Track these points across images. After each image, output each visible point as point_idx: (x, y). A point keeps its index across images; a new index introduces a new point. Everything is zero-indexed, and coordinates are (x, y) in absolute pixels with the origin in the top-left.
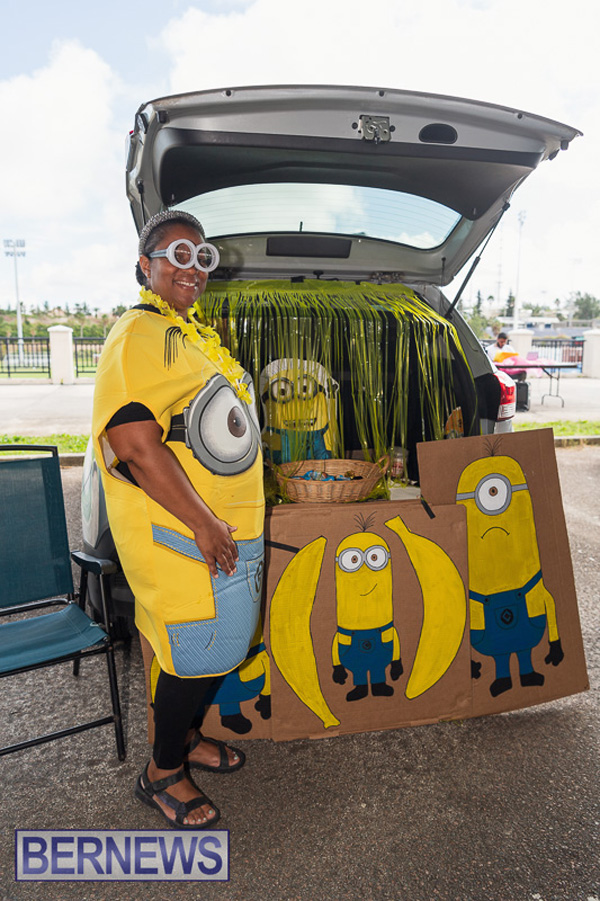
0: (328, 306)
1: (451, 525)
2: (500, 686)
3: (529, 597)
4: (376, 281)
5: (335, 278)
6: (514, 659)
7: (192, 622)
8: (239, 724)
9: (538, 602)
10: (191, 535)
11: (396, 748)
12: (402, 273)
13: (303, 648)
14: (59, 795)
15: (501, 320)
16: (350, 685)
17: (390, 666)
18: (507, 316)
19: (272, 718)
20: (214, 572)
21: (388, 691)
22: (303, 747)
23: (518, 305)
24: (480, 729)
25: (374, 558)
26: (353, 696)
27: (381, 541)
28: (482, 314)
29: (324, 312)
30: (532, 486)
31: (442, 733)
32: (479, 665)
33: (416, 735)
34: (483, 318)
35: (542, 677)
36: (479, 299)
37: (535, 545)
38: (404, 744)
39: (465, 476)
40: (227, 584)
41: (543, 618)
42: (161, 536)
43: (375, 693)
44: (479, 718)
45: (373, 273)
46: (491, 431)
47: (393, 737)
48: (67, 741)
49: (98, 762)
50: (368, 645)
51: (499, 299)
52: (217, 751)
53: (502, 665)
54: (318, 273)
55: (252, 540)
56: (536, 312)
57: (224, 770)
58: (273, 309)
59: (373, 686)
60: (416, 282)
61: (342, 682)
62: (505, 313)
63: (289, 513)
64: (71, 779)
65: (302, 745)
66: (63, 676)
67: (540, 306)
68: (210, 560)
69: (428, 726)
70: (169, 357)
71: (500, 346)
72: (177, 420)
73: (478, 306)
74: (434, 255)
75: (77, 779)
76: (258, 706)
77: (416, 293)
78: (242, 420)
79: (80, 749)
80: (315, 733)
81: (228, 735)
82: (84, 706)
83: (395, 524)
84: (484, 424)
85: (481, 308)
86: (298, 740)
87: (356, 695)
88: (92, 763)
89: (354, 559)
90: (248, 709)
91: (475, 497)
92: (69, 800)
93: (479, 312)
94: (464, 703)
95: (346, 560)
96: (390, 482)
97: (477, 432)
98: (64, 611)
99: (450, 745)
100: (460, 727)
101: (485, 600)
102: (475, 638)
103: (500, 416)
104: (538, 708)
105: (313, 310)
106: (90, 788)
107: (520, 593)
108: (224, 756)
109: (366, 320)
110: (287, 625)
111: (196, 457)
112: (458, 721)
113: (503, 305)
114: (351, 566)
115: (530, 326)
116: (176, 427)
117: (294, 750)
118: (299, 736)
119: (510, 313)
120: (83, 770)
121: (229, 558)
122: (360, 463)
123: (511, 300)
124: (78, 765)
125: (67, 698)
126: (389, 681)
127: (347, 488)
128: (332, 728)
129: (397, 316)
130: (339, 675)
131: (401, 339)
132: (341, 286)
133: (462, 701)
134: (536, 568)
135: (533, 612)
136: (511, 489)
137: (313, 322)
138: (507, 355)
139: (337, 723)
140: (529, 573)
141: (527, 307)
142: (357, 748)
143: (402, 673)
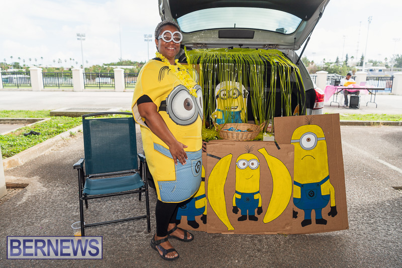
0: (241, 59)
1: (288, 152)
2: (306, 222)
3: (322, 186)
4: (266, 48)
5: (247, 47)
6: (313, 212)
7: (167, 181)
8: (194, 224)
9: (326, 189)
10: (168, 148)
11: (256, 242)
12: (277, 45)
13: (221, 198)
14: (125, 241)
15: (357, 68)
16: (239, 214)
17: (257, 209)
18: (360, 66)
19: (207, 224)
20: (176, 163)
21: (256, 219)
22: (218, 236)
23: (365, 61)
24: (294, 239)
25: (253, 164)
26: (240, 219)
27: (256, 158)
28: (348, 65)
29: (239, 62)
30: (327, 138)
31: (277, 239)
32: (297, 213)
33: (266, 238)
34: (348, 66)
35: (326, 221)
36: (347, 58)
37: (327, 164)
38: (260, 241)
39: (296, 132)
40: (182, 168)
41: (329, 196)
42: (157, 147)
43: (250, 219)
44: (294, 235)
45: (265, 45)
46: (311, 113)
47: (256, 238)
48: (131, 223)
49: (141, 232)
50: (248, 199)
51: (357, 58)
52: (183, 233)
53: (308, 214)
54: (241, 45)
55: (194, 152)
56: (375, 64)
57: (185, 240)
58: (218, 60)
59: (249, 216)
60: (284, 49)
61: (236, 213)
62: (359, 64)
63: (218, 143)
64: (130, 236)
65: (219, 235)
66: (135, 200)
67: (377, 61)
68: (175, 158)
69: (272, 235)
70: (160, 78)
71: (347, 79)
72: (163, 103)
73: (346, 61)
74: (291, 36)
75: (132, 237)
76: (202, 219)
77: (283, 53)
78: (191, 103)
79: (135, 226)
80: (224, 232)
81: (190, 228)
82: (140, 211)
83: (262, 151)
84: (308, 110)
85: (347, 62)
86: (217, 234)
87: (242, 219)
88: (138, 232)
89: (244, 164)
90: (198, 219)
91: (300, 142)
92: (128, 243)
93: (346, 64)
94: (288, 228)
95: (241, 164)
96: (265, 134)
97: (304, 114)
98: (134, 175)
99: (279, 244)
100: (286, 237)
101: (302, 186)
102: (295, 201)
103: (315, 107)
104: (323, 234)
105: (235, 60)
106: (136, 240)
107: (318, 185)
108: (186, 235)
109: (257, 64)
110: (214, 188)
111: (170, 117)
112: (286, 235)
113: (359, 60)
114: (243, 167)
115: (371, 70)
116: (163, 105)
117: (214, 237)
118: (217, 232)
119: (361, 64)
120: (135, 233)
121: (183, 158)
122: (254, 125)
123: (362, 58)
124: (133, 232)
125: (135, 208)
126: (256, 215)
127: (244, 135)
128: (231, 231)
129: (271, 63)
130: (235, 210)
131: (273, 73)
132: (249, 50)
133: (288, 227)
134: (327, 174)
135: (323, 193)
136: (317, 139)
137: (234, 66)
138: (350, 83)
139: (233, 229)
140: (323, 176)
141: (371, 62)
142: (240, 240)
143: (262, 212)
